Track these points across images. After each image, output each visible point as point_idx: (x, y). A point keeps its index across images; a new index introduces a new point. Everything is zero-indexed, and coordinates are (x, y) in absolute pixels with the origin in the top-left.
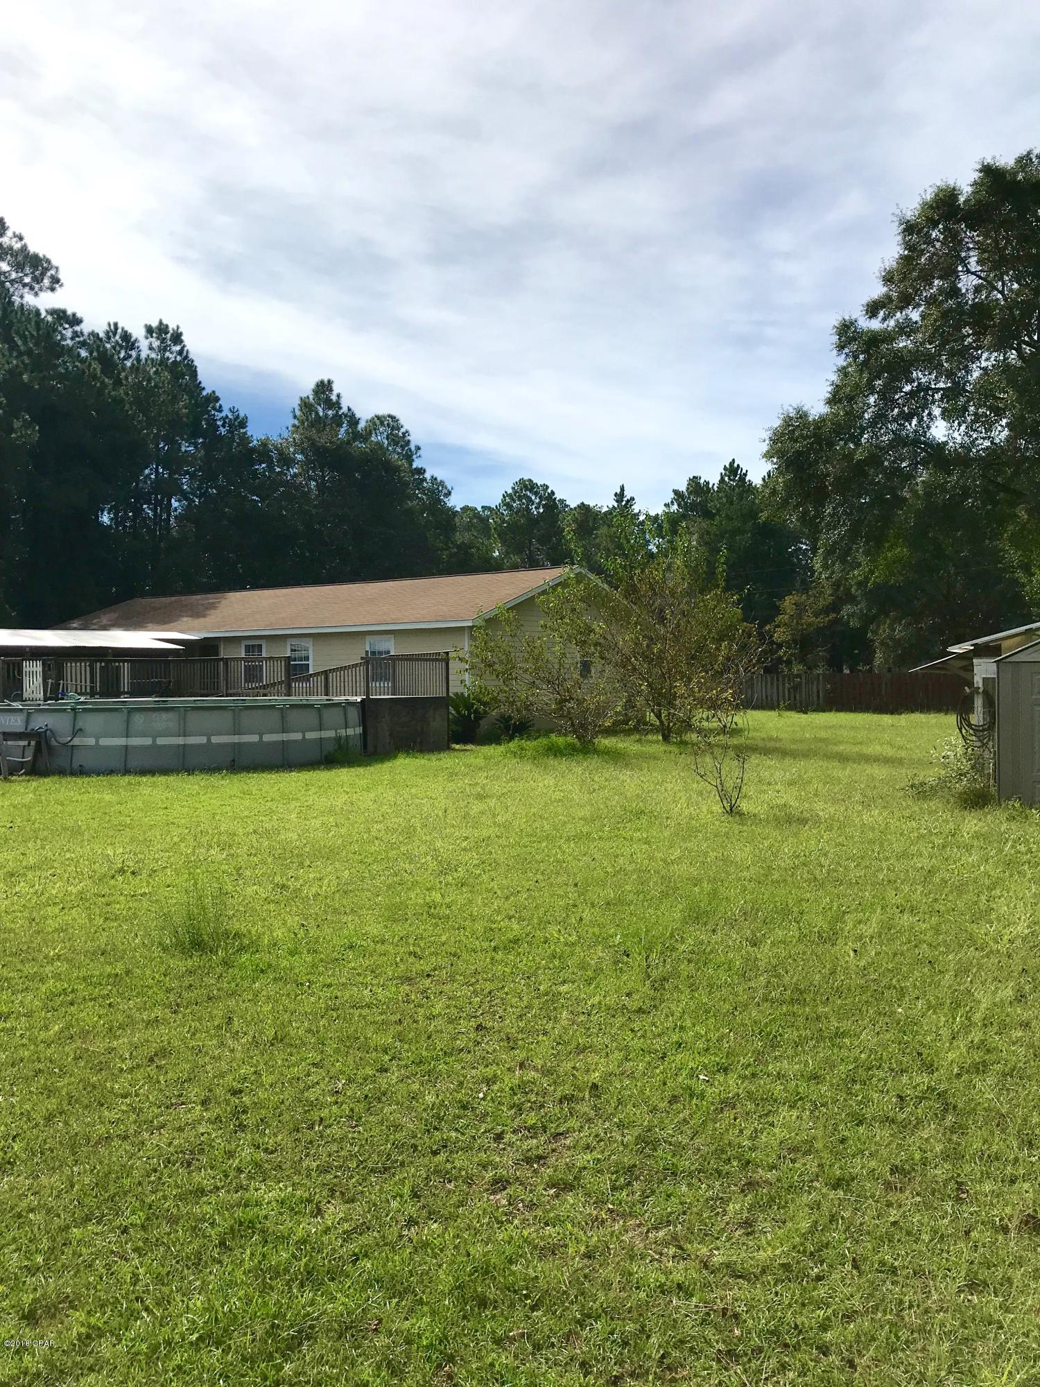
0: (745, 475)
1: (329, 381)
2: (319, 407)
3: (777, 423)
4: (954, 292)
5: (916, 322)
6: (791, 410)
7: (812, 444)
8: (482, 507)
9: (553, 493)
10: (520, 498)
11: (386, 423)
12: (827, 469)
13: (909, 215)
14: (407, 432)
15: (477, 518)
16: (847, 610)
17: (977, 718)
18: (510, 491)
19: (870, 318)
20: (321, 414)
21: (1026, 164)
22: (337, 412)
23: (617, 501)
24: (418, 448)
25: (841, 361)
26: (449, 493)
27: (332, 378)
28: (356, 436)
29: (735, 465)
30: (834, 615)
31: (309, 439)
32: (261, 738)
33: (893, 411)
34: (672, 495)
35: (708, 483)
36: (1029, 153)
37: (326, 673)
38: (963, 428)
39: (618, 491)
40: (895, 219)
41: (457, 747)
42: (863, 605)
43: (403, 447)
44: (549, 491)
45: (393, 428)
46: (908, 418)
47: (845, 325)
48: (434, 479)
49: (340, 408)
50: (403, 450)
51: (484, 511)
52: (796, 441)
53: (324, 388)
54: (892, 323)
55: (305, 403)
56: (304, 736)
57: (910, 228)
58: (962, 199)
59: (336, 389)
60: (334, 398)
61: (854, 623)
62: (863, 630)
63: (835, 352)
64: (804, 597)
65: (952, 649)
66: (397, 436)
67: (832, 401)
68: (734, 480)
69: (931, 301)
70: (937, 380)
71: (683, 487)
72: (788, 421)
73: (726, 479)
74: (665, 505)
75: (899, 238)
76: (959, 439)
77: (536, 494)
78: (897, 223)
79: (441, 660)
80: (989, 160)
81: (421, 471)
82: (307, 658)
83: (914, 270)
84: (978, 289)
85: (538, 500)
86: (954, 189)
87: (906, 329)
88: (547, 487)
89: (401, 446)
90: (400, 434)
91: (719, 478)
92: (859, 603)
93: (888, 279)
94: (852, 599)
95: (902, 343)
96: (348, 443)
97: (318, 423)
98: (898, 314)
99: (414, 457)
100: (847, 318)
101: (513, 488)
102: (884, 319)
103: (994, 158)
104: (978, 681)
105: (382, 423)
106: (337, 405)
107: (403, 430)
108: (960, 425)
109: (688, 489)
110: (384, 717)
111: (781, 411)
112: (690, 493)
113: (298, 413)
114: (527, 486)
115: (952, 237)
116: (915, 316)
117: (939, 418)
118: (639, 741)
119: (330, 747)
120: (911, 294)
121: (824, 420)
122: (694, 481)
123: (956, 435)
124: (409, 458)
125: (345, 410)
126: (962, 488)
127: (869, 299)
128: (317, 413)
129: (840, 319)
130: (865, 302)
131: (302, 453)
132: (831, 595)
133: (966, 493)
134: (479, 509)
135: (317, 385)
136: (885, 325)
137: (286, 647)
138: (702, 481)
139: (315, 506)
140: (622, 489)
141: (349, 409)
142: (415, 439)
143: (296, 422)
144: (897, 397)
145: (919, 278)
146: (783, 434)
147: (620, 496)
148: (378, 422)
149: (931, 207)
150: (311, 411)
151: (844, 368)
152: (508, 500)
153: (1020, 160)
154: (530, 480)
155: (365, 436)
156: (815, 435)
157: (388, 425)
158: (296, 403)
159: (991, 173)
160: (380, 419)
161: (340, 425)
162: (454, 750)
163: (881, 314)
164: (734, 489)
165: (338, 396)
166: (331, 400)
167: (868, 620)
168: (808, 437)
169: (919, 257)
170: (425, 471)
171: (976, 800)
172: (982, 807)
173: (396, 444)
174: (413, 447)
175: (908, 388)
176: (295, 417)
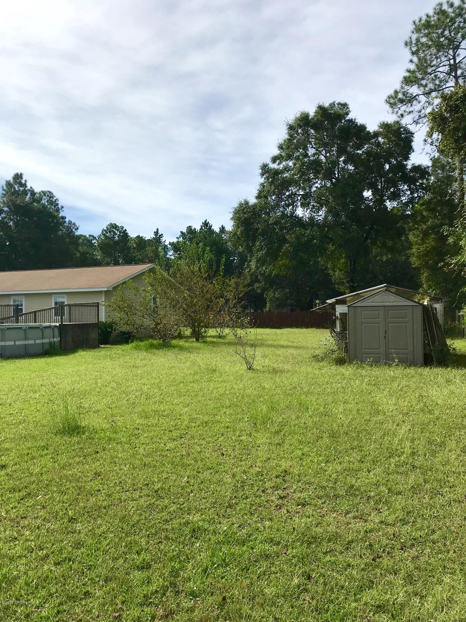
0: (211, 226)
1: (21, 174)
2: (15, 186)
3: (236, 205)
4: (306, 155)
5: (291, 166)
6: (242, 200)
7: (252, 215)
8: (89, 235)
9: (126, 230)
10: (110, 232)
11: (47, 195)
12: (258, 226)
13: (290, 122)
14: (57, 199)
15: (86, 240)
16: (256, 285)
17: (338, 329)
18: (105, 228)
19: (273, 163)
20: (17, 189)
21: (333, 107)
22: (25, 189)
23: (155, 235)
24: (62, 207)
25: (262, 180)
26: (77, 229)
27: (23, 172)
28: (34, 200)
29: (207, 222)
30: (251, 287)
31: (11, 201)
32: (15, 343)
33: (281, 202)
34: (180, 234)
35: (195, 229)
36: (334, 102)
37: (35, 312)
38: (308, 211)
39: (156, 231)
40: (285, 123)
41: (103, 346)
42: (263, 283)
43: (55, 206)
44: (124, 229)
45: (50, 197)
46: (288, 206)
47: (264, 166)
48: (70, 222)
49: (26, 187)
50: (55, 207)
51: (90, 237)
52: (245, 214)
53: (18, 177)
54: (281, 166)
55: (9, 183)
56: (35, 342)
57: (291, 128)
58: (310, 118)
59: (24, 178)
60: (23, 182)
61: (259, 291)
62: (262, 294)
63: (260, 177)
64: (239, 280)
65: (328, 301)
66: (52, 201)
67: (258, 197)
68: (206, 228)
69: (297, 158)
70: (298, 190)
71: (185, 231)
72: (241, 205)
73: (203, 228)
74: (177, 238)
75: (287, 131)
76: (307, 216)
77: (118, 230)
78: (286, 125)
79: (95, 306)
80: (321, 104)
81: (64, 218)
82: (22, 305)
83: (292, 145)
84: (314, 155)
85: (118, 233)
86: (308, 114)
87: (287, 169)
88: (123, 227)
89: (54, 206)
90: (54, 200)
91: (200, 227)
92: (262, 282)
93: (281, 147)
94: (257, 281)
95: (286, 175)
96: (31, 203)
97: (16, 193)
98: (284, 163)
99: (60, 211)
100: (265, 163)
101: (107, 227)
102: (279, 164)
103: (323, 103)
104: (338, 314)
105: (45, 195)
106: (25, 185)
107: (55, 198)
108: (307, 210)
109: (187, 231)
110: (69, 333)
111: (238, 201)
112: (188, 233)
113: (5, 188)
114: (113, 227)
115: (306, 133)
116: (291, 164)
117: (300, 207)
118: (186, 341)
119: (47, 347)
120: (291, 155)
121: (256, 205)
122: (189, 228)
123: (306, 214)
124: (58, 211)
125: (29, 187)
126: (311, 236)
127: (273, 155)
128: (15, 188)
129: (262, 163)
130: (271, 157)
131: (8, 207)
132: (250, 279)
133: (313, 238)
134: (88, 236)
135: (15, 176)
136: (279, 167)
137: (11, 300)
138: (193, 228)
139: (15, 233)
140: (158, 230)
141: (31, 188)
142: (61, 203)
143: (4, 192)
144: (283, 197)
145: (295, 148)
146: (239, 211)
147: (156, 233)
148: (42, 194)
149: (299, 120)
150: (11, 187)
151: (262, 184)
152: (104, 232)
153: (330, 105)
154: (115, 224)
155: (39, 201)
156: (253, 211)
157: (48, 195)
158: (4, 183)
159: (321, 109)
160: (44, 193)
161: (27, 195)
162: (101, 347)
163: (278, 162)
164: (207, 233)
165: (26, 181)
166: (22, 183)
167: (264, 290)
168: (250, 212)
169: (294, 139)
170: (65, 218)
171: (340, 362)
172: (344, 364)
173: (52, 204)
174: (60, 207)
175: (287, 194)
176: (3, 190)
